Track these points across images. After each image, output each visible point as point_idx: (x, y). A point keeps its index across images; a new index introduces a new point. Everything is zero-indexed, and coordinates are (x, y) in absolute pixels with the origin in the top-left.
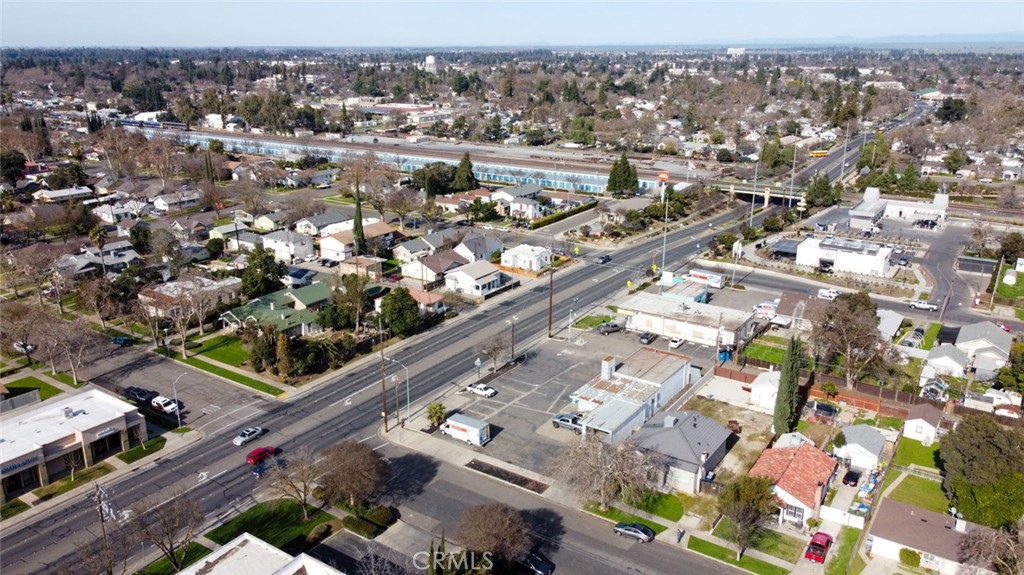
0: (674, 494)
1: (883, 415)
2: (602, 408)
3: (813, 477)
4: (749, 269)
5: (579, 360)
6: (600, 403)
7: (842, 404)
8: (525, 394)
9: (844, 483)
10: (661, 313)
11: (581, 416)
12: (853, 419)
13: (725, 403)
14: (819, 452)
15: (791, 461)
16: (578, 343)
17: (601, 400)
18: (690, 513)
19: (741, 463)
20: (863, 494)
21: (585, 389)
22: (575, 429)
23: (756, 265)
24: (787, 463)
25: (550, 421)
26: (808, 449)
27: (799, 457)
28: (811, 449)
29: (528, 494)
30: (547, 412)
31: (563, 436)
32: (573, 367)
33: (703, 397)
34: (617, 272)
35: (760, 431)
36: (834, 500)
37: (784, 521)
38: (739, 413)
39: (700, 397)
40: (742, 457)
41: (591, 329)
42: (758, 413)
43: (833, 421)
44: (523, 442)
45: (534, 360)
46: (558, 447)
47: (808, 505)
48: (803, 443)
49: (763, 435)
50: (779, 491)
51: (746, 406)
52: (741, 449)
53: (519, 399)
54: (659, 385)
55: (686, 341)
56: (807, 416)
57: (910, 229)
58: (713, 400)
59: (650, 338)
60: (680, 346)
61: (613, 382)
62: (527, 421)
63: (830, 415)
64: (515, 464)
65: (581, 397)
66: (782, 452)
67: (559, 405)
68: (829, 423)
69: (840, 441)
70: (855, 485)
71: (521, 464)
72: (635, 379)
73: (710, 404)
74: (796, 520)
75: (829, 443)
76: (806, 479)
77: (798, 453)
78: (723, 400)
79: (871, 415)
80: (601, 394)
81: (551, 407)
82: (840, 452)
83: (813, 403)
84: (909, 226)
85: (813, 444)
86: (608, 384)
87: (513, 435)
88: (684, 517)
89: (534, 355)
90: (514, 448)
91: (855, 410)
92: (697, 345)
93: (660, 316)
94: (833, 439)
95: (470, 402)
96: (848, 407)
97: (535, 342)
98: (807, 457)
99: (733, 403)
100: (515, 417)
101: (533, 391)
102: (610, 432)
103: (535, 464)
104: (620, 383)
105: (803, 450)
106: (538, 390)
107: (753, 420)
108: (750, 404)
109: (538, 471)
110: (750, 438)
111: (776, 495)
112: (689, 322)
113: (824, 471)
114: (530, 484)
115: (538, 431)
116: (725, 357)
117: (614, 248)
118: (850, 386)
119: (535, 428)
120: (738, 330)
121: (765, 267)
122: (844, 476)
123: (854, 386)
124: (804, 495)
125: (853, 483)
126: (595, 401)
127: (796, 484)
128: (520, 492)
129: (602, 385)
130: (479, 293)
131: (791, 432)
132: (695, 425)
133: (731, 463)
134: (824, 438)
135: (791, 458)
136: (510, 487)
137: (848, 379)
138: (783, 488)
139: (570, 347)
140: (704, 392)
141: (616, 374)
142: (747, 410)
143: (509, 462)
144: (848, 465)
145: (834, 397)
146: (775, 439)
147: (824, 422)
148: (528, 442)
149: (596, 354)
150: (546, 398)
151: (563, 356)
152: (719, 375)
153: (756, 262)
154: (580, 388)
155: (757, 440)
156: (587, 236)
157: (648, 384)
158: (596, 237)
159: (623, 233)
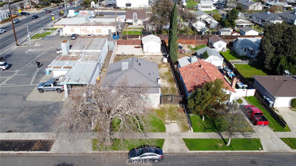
1: (197, 45)
2: (72, 71)
4: (101, 11)
5: (41, 53)
6: (70, 68)
8: (9, 78)
11: (57, 80)
13: (132, 55)
16: (36, 45)
17: (69, 66)
18: (167, 121)
19: (165, 80)
21: (54, 63)
22: (57, 89)
25: (36, 89)
29: (36, 156)
30: (31, 85)
31: (50, 97)
32: (39, 56)
33: (120, 55)
34: (44, 18)
38: (143, 57)
39: (118, 55)
41: (41, 38)
42: (151, 56)
44: (18, 111)
45: (10, 58)
46: (49, 106)
48: (198, 59)
49: (163, 64)
51: (142, 54)
53: (6, 81)
54: (99, 51)
58: (126, 55)
61: (71, 55)
62: (16, 94)
64: (16, 131)
65: (54, 67)
67: (37, 78)
71: (22, 130)
72: (83, 51)
80: (67, 63)
81: (32, 81)
86: (69, 57)
87: (7, 108)
90: (11, 118)
91: (186, 46)
93: (78, 25)
99: (135, 54)
100: (6, 95)
101: (15, 74)
102: (87, 83)
103: (34, 125)
104: (75, 55)
106: (19, 73)
107: (151, 59)
109: (40, 130)
110: (159, 67)
112: (93, 25)
114: (35, 144)
115: (28, 99)
117: (38, 12)
119: (24, 98)
121: (106, 9)
126: (65, 67)
128: (28, 156)
129: (65, 58)
132: (139, 65)
136: (17, 156)
139: (32, 48)
141: (71, 51)
142: (144, 55)
143: (10, 131)
148: (22, 110)
149: (49, 48)
150: (27, 76)
151: (29, 53)
152: (120, 44)
153: (102, 9)
154: (49, 64)
155: (162, 67)
156: (23, 8)
157: (92, 52)
158: (27, 8)
159: (40, 6)
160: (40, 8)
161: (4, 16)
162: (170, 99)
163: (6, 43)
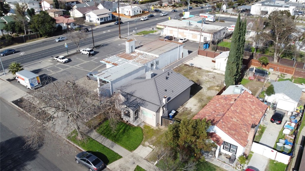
0: (142, 126)
1: (296, 77)
3: (248, 118)
4: (229, 16)
6: (116, 65)
7: (271, 70)
9: (271, 121)
10: (178, 26)
12: (278, 79)
13: (200, 68)
14: (254, 98)
15: (232, 105)
17: (118, 63)
18: (147, 143)
20: (287, 132)
21: (112, 57)
23: (232, 15)
24: (228, 107)
26: (246, 97)
27: (238, 102)
28: (249, 96)
30: (91, 71)
33: (188, 65)
35: (217, 84)
36: (263, 135)
37: (220, 154)
38: (207, 74)
39: (186, 65)
40: (200, 100)
41: (143, 35)
42: (218, 74)
43: (265, 79)
45: (104, 47)
47: (241, 143)
48: (243, 91)
49: (218, 86)
50: (217, 130)
51: (211, 70)
52: (202, 95)
54: (157, 56)
55: (188, 40)
56: (248, 76)
57: (301, 5)
58: (193, 67)
59: (170, 38)
60: (184, 42)
61: (132, 54)
63: (263, 76)
65: (106, 61)
66: (226, 98)
68: (262, 80)
69: (270, 91)
70: (280, 123)
72: (146, 53)
73: (190, 69)
74: (230, 154)
75: (262, 93)
76: (242, 120)
77: (238, 99)
78: (199, 67)
79: (289, 76)
80: (120, 60)
82: (270, 99)
83: (253, 69)
84: (301, 4)
85: (251, 93)
86: (128, 55)
88: (141, 146)
89: (107, 45)
91: (279, 73)
92: (194, 42)
93: (176, 28)
94: (265, 90)
95: (53, 65)
96: (274, 72)
97: (112, 40)
98: (245, 102)
99: (204, 68)
102: (110, 82)
104: (135, 55)
105: (243, 97)
107: (214, 77)
108: (215, 69)
110: (209, 89)
111: (214, 133)
113: (257, 113)
116: (206, 46)
117: (172, 10)
118: (276, 61)
120: (215, 33)
121: (236, 15)
122: (271, 116)
123: (278, 61)
124: (239, 134)
125: (278, 122)
126: (113, 64)
127: (233, 124)
129: (124, 56)
130: (99, 22)
131: (236, 84)
132: (167, 78)
133: (192, 104)
134: (259, 89)
135: (232, 102)
137: (275, 56)
138: (221, 128)
140: (188, 63)
142: (212, 72)
144: (274, 108)
145: (266, 66)
146: (224, 89)
147: (259, 80)
150: (96, 64)
152: (201, 55)
153: (232, 14)
154: (106, 58)
155: (213, 90)
156: (161, 6)
157: (152, 55)
158: (165, 6)
159: (178, 6)
160: (177, 7)
161: (138, 12)
162: (171, 123)
163: (115, 34)
